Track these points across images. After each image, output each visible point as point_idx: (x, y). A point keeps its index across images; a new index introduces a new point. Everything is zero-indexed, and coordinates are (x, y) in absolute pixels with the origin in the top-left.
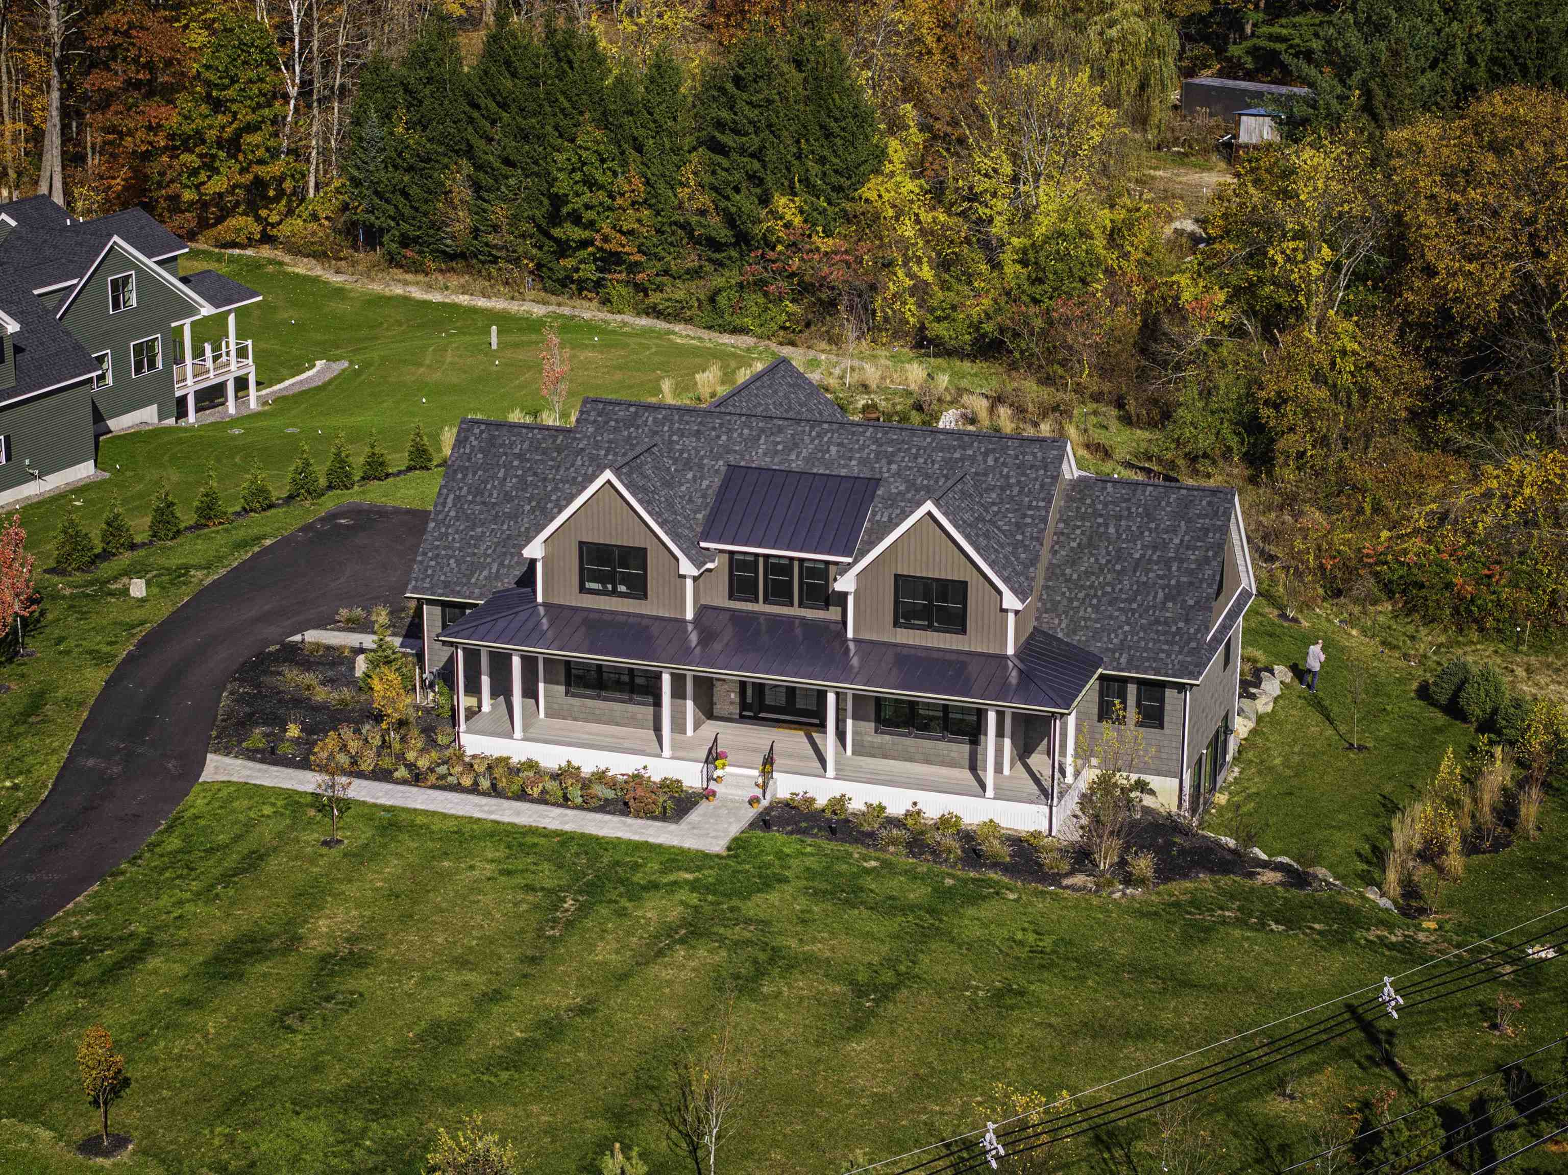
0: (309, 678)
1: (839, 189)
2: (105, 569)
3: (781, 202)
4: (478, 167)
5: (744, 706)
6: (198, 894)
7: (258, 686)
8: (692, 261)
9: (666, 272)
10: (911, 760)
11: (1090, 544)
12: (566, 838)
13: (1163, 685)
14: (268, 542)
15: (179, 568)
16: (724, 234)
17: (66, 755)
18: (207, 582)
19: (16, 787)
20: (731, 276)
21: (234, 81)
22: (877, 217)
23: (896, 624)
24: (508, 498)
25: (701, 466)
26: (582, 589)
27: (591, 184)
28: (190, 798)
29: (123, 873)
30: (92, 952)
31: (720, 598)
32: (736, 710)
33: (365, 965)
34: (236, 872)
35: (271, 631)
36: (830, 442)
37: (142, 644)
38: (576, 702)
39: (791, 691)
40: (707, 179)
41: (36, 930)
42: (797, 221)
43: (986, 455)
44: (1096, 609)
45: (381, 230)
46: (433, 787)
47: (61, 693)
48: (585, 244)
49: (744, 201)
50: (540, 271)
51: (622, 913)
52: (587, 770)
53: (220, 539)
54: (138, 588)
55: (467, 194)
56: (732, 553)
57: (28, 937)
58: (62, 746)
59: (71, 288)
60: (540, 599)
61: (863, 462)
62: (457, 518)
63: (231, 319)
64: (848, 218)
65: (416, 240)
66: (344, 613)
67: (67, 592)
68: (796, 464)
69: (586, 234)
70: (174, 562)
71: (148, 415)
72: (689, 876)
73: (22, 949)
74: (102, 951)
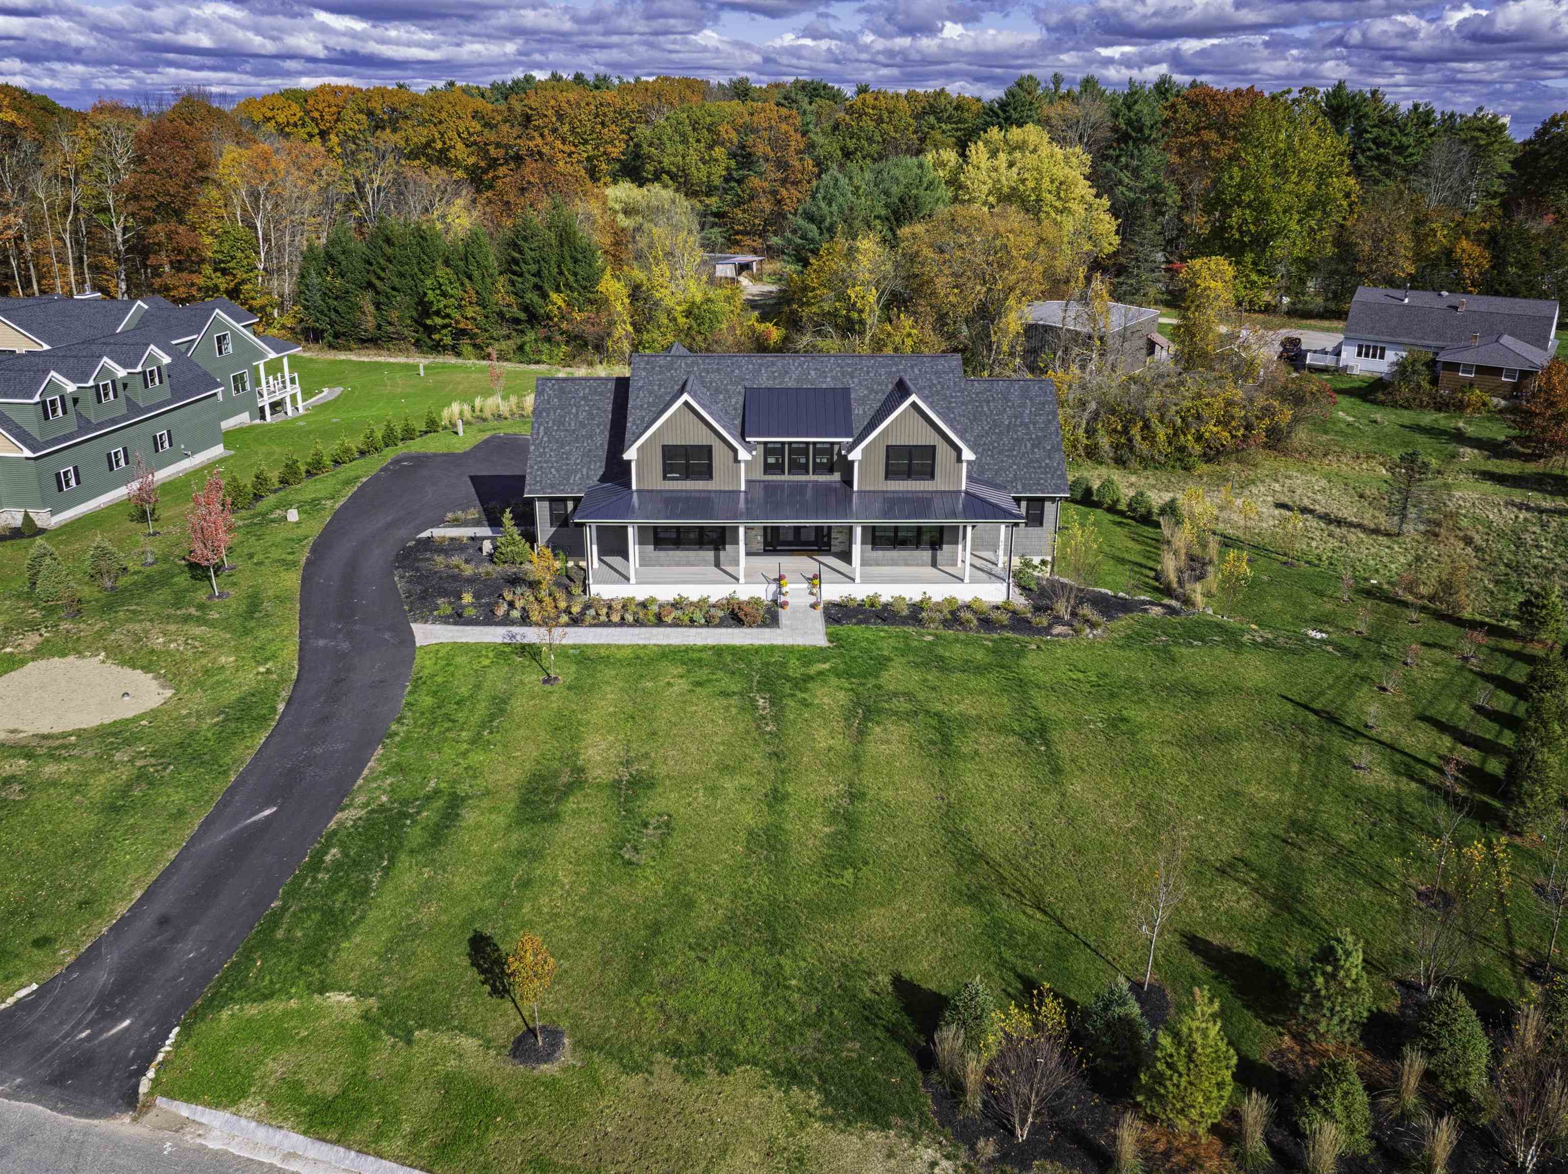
0: (456, 560)
1: (585, 288)
2: (262, 506)
3: (554, 296)
4: (378, 293)
5: (766, 543)
6: (473, 742)
7: (417, 570)
8: (505, 332)
9: (492, 338)
10: (896, 564)
11: (975, 419)
12: (719, 651)
13: (1043, 500)
14: (364, 480)
15: (313, 500)
16: (523, 316)
17: (297, 640)
18: (337, 506)
19: (268, 671)
20: (531, 336)
21: (233, 258)
22: (607, 300)
23: (886, 478)
24: (582, 425)
25: (727, 391)
26: (665, 478)
27: (444, 295)
28: (418, 660)
29: (397, 734)
30: (410, 816)
31: (759, 475)
32: (761, 547)
33: (652, 786)
34: (492, 717)
35: (402, 533)
36: (808, 368)
37: (313, 550)
38: (662, 554)
39: (797, 529)
40: (511, 289)
41: (346, 801)
42: (563, 305)
43: (912, 367)
44: (992, 456)
45: (323, 331)
46: (591, 626)
47: (270, 593)
48: (445, 326)
49: (532, 297)
50: (417, 344)
51: (805, 704)
52: (694, 598)
53: (331, 481)
54: (293, 515)
55: (372, 308)
56: (765, 443)
57: (342, 810)
58: (291, 633)
59: (193, 341)
60: (634, 487)
61: (833, 378)
62: (549, 442)
63: (285, 361)
64: (591, 302)
65: (344, 334)
66: (450, 516)
67: (240, 523)
68: (791, 384)
69: (447, 321)
70: (309, 496)
71: (243, 419)
72: (827, 666)
73: (341, 824)
74: (418, 813)
